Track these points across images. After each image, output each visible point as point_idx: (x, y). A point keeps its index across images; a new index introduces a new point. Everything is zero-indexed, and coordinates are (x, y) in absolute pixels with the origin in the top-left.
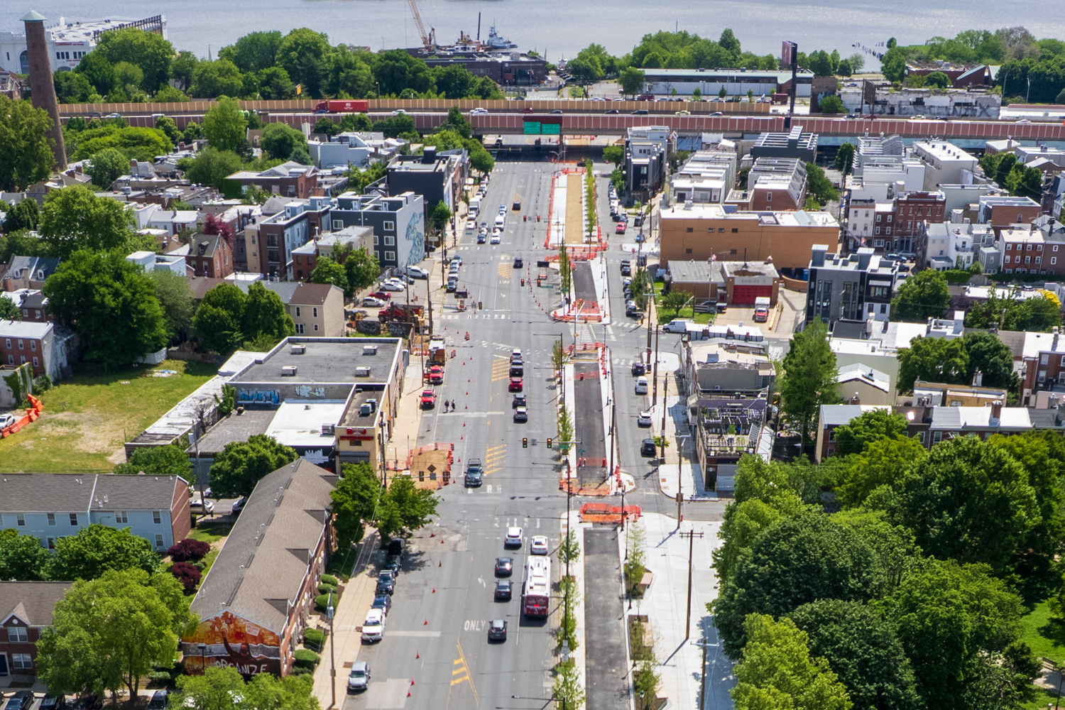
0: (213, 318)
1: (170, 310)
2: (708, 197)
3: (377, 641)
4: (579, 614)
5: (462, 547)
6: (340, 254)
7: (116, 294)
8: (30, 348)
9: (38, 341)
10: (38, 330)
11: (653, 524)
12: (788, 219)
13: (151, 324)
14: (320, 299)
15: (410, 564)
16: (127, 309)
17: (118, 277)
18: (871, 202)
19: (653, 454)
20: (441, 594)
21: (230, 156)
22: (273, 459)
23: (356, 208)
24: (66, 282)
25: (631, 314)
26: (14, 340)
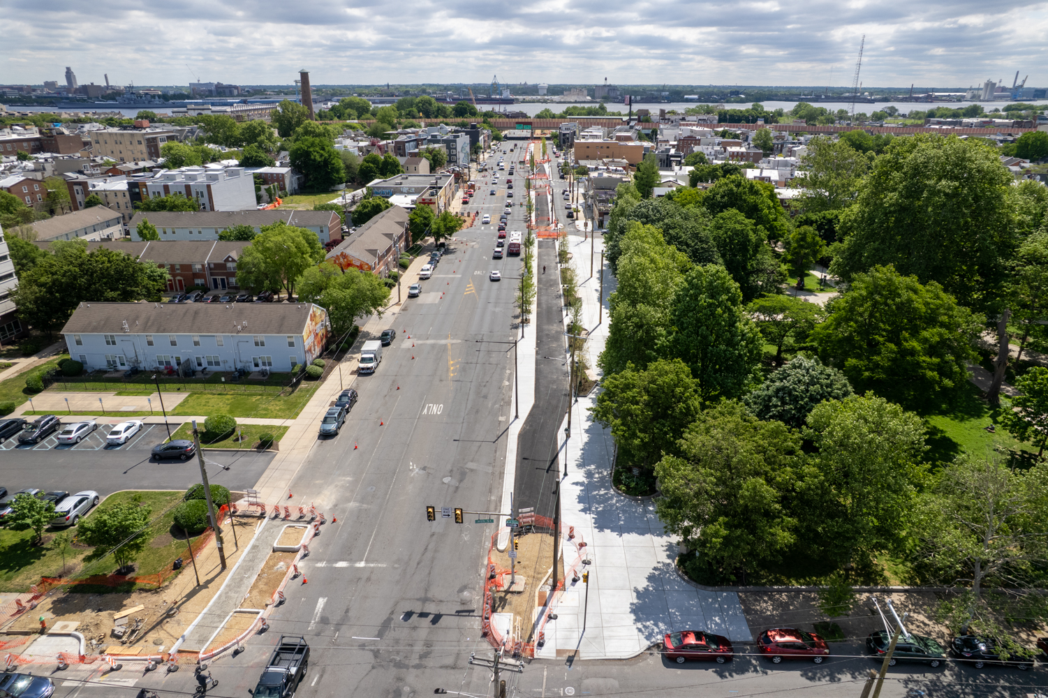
0: (367, 167)
1: (348, 167)
2: (596, 137)
3: (428, 278)
4: (535, 270)
5: (476, 247)
6: (430, 152)
7: (322, 156)
8: (279, 178)
9: (283, 174)
10: (285, 170)
11: (572, 239)
12: (630, 144)
13: (338, 171)
14: (417, 164)
15: (448, 252)
16: (326, 162)
17: (323, 149)
18: (668, 141)
19: (572, 217)
20: (464, 263)
21: (386, 126)
22: (383, 206)
23: (439, 138)
24: (298, 149)
25: (562, 177)
26: (272, 174)
